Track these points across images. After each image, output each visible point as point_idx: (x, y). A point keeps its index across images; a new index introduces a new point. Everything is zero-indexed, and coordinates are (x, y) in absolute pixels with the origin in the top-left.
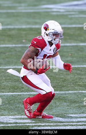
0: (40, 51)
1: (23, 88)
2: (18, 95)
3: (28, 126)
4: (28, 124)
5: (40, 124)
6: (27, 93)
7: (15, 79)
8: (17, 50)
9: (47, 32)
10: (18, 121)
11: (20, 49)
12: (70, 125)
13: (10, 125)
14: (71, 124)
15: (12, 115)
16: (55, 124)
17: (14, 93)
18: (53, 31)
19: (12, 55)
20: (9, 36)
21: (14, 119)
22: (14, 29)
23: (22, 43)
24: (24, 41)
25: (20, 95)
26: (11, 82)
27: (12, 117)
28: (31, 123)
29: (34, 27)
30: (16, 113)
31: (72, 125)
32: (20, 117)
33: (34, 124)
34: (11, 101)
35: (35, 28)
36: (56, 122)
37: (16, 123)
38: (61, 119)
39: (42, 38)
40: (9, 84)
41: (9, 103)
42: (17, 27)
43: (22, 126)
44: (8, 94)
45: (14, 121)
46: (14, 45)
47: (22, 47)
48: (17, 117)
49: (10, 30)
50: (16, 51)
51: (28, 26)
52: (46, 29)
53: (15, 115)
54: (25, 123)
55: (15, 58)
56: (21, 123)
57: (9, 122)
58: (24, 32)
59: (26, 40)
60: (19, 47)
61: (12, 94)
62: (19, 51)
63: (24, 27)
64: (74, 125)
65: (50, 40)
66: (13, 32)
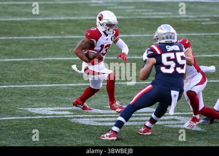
0: (95, 42)
1: (61, 79)
2: (57, 87)
3: (67, 117)
4: (66, 116)
5: (79, 116)
6: (65, 85)
7: (53, 71)
8: (56, 42)
9: (102, 22)
10: (56, 113)
11: (58, 41)
12: (109, 117)
13: (48, 117)
14: (110, 115)
15: (50, 107)
16: (94, 116)
17: (53, 85)
18: (107, 21)
19: (50, 46)
20: (48, 27)
21: (53, 110)
22: (52, 21)
23: (60, 34)
24: (62, 32)
25: (59, 87)
26: (50, 73)
27: (51, 109)
28: (70, 115)
29: (72, 18)
30: (54, 105)
31: (111, 117)
32: (58, 108)
33: (72, 116)
34: (49, 92)
35: (73, 20)
36: (95, 114)
37: (55, 115)
38: (100, 111)
39: (96, 29)
40: (48, 76)
41: (47, 95)
42: (55, 19)
43: (61, 118)
44: (47, 85)
45: (52, 113)
46: (52, 37)
47: (61, 38)
48: (56, 108)
49: (48, 21)
50: (54, 42)
51: (67, 18)
52: (100, 19)
53: (54, 106)
54: (63, 115)
55: (53, 49)
56: (59, 115)
57: (48, 114)
58: (63, 24)
59: (64, 31)
60: (58, 39)
61: (50, 85)
62: (58, 43)
63: (62, 18)
64: (113, 117)
65: (104, 30)
66: (51, 24)
